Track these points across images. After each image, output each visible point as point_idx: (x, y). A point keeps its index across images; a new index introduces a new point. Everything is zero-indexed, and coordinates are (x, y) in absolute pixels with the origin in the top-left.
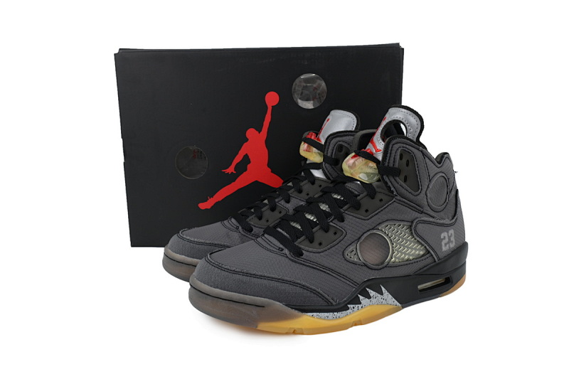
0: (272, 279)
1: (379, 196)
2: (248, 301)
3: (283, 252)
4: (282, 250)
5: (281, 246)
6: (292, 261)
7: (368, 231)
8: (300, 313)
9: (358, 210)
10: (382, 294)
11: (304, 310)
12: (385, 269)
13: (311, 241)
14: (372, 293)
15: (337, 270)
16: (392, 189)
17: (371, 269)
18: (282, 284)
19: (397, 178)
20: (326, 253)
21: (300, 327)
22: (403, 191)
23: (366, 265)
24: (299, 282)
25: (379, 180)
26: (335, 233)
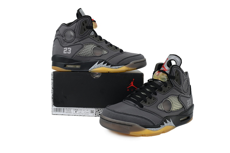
0: (134, 116)
1: (168, 86)
2: (126, 124)
3: (136, 106)
4: (135, 105)
5: (135, 104)
6: (140, 109)
7: (165, 99)
8: (145, 128)
9: (161, 91)
10: (170, 122)
11: (146, 127)
12: (171, 113)
13: (146, 102)
14: (168, 121)
15: (156, 113)
16: (173, 84)
17: (166, 112)
18: (138, 118)
19: (174, 80)
20: (151, 106)
21: (144, 134)
22: (176, 85)
23: (165, 111)
24: (144, 117)
25: (168, 81)
26: (154, 99)
